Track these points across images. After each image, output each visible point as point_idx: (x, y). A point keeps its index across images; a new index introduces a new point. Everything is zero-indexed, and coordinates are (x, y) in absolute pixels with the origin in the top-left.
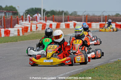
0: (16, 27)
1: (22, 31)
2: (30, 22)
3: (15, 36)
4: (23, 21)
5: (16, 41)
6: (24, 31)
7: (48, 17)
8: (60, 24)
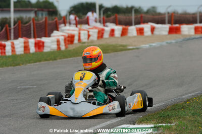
0: (54, 36)
1: (65, 42)
2: (77, 27)
3: (52, 51)
4: (65, 25)
5: (55, 59)
6: (67, 42)
7: (108, 16)
8: (127, 29)
